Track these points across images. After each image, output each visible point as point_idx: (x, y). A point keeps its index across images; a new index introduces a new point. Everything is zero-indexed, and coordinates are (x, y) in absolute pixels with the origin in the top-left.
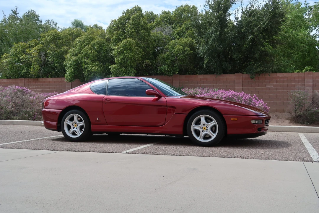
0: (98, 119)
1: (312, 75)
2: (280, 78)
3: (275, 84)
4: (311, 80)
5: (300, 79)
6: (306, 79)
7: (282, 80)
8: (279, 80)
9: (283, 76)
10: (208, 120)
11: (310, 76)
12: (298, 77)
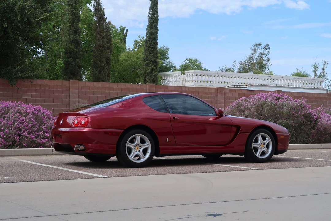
0: (167, 140)
1: (77, 85)
2: (40, 86)
3: (34, 93)
4: (77, 91)
5: (64, 89)
6: (71, 90)
7: (43, 89)
8: (39, 88)
9: (44, 84)
10: (264, 138)
11: (75, 85)
12: (62, 86)
